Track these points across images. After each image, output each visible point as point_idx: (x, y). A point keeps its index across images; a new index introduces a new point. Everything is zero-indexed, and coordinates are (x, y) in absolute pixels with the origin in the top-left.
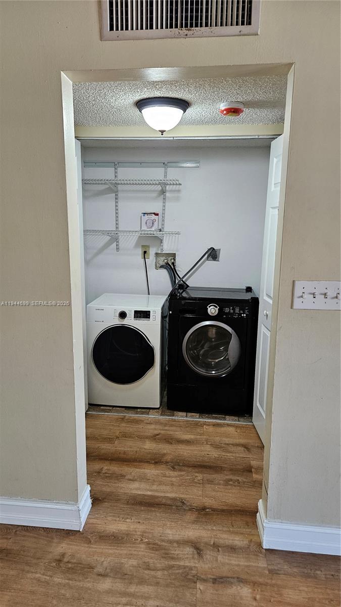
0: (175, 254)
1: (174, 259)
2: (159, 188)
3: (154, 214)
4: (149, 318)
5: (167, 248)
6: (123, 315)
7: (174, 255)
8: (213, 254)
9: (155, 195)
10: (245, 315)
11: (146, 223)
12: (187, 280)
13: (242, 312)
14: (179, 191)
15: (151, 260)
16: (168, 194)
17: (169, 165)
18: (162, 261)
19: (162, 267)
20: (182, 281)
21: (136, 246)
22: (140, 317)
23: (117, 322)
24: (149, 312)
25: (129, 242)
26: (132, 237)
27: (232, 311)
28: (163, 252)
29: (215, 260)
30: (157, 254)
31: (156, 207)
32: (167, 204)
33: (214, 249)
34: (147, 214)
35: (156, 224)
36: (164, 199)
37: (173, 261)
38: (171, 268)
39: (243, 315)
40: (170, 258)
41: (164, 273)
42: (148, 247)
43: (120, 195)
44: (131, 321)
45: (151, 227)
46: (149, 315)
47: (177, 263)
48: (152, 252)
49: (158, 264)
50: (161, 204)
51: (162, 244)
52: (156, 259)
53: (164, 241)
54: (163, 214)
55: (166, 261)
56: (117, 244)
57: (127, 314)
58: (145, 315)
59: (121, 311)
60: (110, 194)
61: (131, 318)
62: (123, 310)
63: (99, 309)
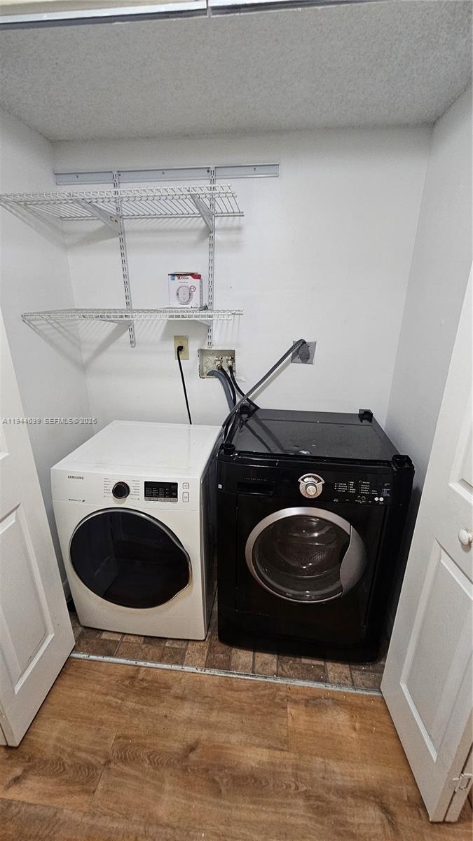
0: (234, 351)
1: (233, 359)
2: (200, 223)
3: (192, 275)
4: (176, 497)
5: (220, 341)
6: (121, 490)
7: (232, 354)
8: (302, 351)
9: (194, 237)
10: (382, 499)
11: (178, 294)
12: (255, 397)
13: (374, 492)
14: (239, 229)
15: (191, 362)
16: (218, 237)
17: (219, 172)
18: (212, 363)
19: (211, 374)
20: (248, 399)
21: (165, 336)
22: (157, 495)
23: (111, 502)
24: (176, 484)
25: (151, 330)
26: (155, 322)
27: (353, 491)
28: (213, 349)
29: (305, 363)
30: (202, 352)
31: (194, 261)
32: (218, 257)
33: (304, 342)
34: (179, 275)
35: (196, 294)
36: (212, 246)
37: (230, 362)
38: (227, 377)
39: (376, 499)
40: (225, 358)
41: (216, 385)
42: (186, 338)
43: (129, 239)
44: (137, 502)
45: (187, 303)
46: (176, 491)
47: (237, 368)
48: (193, 347)
49: (205, 368)
50: (206, 257)
51: (210, 334)
52: (201, 360)
53: (213, 328)
54: (211, 275)
55: (218, 363)
56: (131, 333)
57: (130, 488)
58: (167, 491)
59: (117, 481)
60: (111, 238)
61: (138, 497)
62: (122, 481)
63: (73, 477)
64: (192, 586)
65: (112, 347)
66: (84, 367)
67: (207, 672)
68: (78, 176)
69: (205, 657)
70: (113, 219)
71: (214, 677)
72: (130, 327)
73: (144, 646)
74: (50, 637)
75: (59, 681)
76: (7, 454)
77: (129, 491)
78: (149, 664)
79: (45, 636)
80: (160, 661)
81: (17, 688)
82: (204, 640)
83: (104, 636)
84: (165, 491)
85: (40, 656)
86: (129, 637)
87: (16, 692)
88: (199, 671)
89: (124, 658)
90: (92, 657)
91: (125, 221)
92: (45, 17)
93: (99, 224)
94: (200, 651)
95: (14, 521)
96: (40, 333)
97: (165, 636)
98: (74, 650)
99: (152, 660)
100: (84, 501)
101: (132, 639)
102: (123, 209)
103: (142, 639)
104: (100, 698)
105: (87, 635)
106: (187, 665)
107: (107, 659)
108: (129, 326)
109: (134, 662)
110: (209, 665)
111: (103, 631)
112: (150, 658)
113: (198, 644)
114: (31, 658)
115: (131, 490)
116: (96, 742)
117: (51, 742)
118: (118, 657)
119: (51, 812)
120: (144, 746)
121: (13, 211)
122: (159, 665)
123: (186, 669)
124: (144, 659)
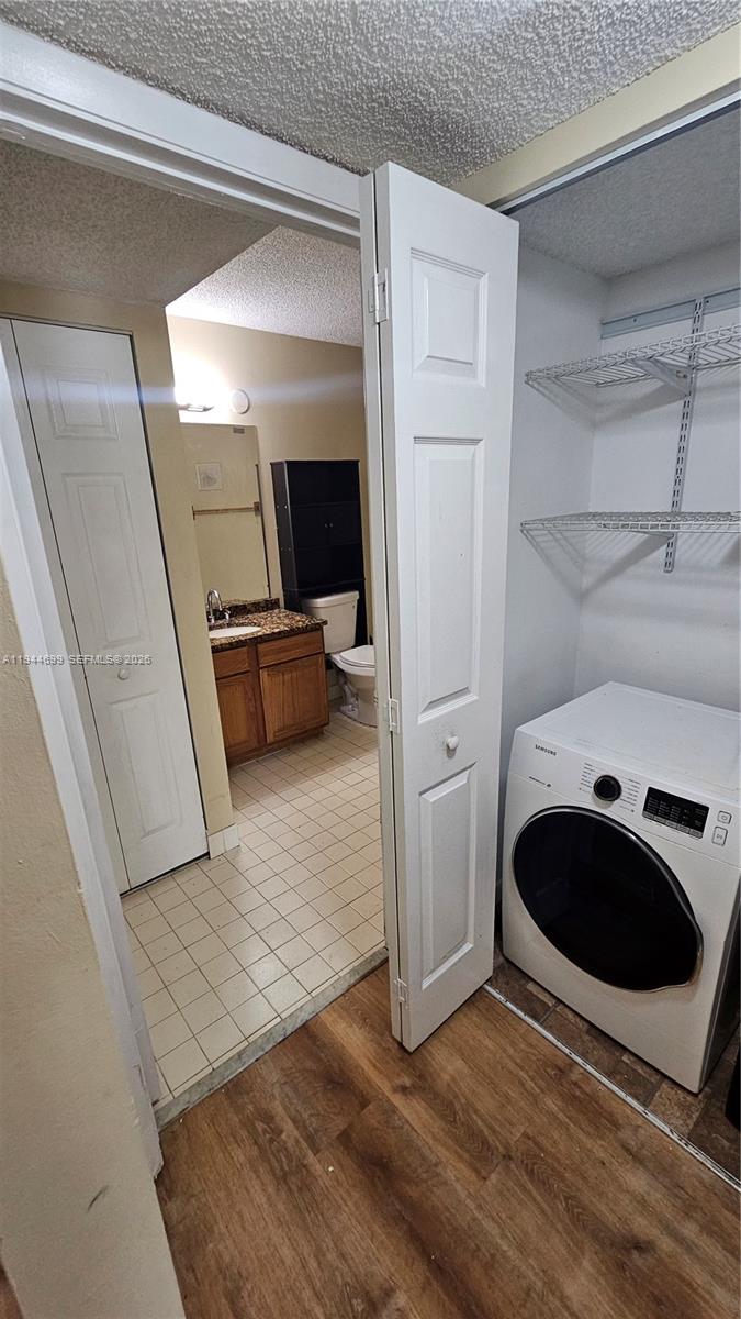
4: (701, 829)
6: (608, 788)
22: (665, 815)
23: (587, 801)
24: (707, 809)
26: (706, 536)
43: (699, 401)
44: (628, 814)
46: (703, 820)
56: (670, 550)
57: (623, 789)
58: (685, 814)
59: (604, 773)
60: (669, 403)
61: (633, 808)
62: (612, 775)
63: (542, 749)
64: (696, 989)
65: (632, 570)
66: (581, 597)
67: (691, 1149)
68: (635, 320)
69: (691, 1123)
70: (681, 375)
71: (701, 1166)
72: (671, 541)
73: (587, 1037)
74: (468, 946)
75: (465, 1009)
76: (476, 698)
77: (619, 794)
78: (589, 1068)
79: (463, 941)
80: (609, 1075)
81: (425, 985)
82: (695, 1095)
83: (531, 987)
84: (682, 813)
85: (454, 961)
86: (566, 1010)
87: (424, 987)
88: (675, 1137)
89: (553, 1034)
90: (509, 1004)
91: (700, 373)
92: (660, 133)
93: (655, 385)
94: (683, 1107)
95: (465, 782)
96: (536, 546)
97: (626, 1045)
98: (489, 981)
99: (596, 1065)
100: (549, 785)
101: (570, 1015)
102: (701, 356)
103: (586, 1025)
104: (511, 1066)
105: (508, 971)
106: (653, 1112)
107: (530, 1020)
108: (669, 540)
109: (567, 1051)
110: (694, 1138)
111: (532, 980)
112: (592, 1060)
113: (681, 1094)
114: (445, 958)
115: (623, 794)
116: (497, 1119)
117: (446, 1077)
118: (545, 1028)
119: (434, 1159)
120: (562, 1178)
121: (541, 389)
122: (605, 1080)
123: (651, 1117)
124: (583, 1055)
